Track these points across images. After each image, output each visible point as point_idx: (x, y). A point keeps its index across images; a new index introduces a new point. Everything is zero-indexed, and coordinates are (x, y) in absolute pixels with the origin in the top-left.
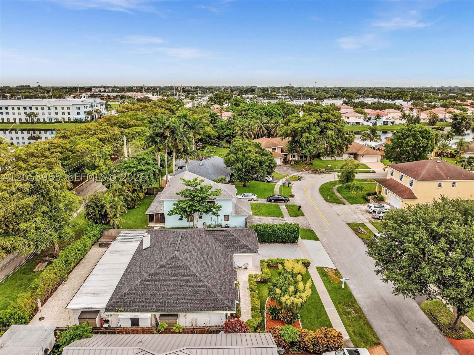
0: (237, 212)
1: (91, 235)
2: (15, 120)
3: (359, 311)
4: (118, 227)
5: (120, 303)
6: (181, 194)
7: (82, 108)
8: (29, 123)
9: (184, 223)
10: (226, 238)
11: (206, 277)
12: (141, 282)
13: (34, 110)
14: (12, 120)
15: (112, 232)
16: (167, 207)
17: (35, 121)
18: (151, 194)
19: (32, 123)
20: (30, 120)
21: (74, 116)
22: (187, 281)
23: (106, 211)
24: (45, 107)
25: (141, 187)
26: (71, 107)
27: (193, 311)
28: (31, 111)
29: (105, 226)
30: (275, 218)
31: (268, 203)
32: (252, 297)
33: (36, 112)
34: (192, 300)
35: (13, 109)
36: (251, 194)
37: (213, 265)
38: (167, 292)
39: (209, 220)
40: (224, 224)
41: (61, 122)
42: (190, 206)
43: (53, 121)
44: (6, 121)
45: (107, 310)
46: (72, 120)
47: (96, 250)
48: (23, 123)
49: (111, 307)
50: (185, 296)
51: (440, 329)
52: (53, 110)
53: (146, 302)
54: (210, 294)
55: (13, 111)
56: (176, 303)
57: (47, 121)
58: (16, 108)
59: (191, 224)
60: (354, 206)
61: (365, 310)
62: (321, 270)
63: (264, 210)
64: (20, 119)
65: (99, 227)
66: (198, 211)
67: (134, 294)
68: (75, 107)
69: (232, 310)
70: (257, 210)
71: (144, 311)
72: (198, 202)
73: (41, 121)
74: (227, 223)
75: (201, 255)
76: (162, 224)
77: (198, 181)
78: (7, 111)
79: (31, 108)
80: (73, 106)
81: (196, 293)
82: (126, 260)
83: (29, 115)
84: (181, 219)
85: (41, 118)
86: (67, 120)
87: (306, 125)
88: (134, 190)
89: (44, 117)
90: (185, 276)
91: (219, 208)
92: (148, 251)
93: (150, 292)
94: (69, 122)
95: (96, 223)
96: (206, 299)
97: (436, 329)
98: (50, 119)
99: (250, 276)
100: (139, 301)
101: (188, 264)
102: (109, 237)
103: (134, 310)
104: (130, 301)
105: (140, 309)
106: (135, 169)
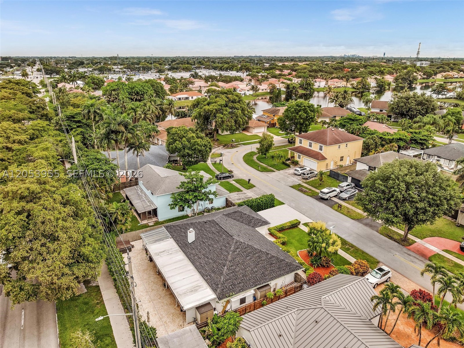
0: (220, 194)
3: (353, 246)
5: (225, 290)
10: (242, 217)
12: (228, 269)
22: (259, 257)
27: (279, 277)
30: (237, 192)
34: (273, 270)
38: (252, 270)
49: (221, 296)
50: (266, 269)
51: (399, 243)
53: (243, 282)
54: (281, 261)
56: (264, 276)
60: (281, 172)
61: (354, 244)
62: (308, 226)
67: (230, 279)
69: (302, 268)
71: (247, 289)
76: (154, 219)
81: (272, 264)
87: (219, 107)
90: (255, 254)
93: (240, 274)
96: (281, 266)
97: (396, 244)
100: (238, 284)
101: (250, 244)
103: (240, 291)
104: (231, 285)
105: (243, 290)
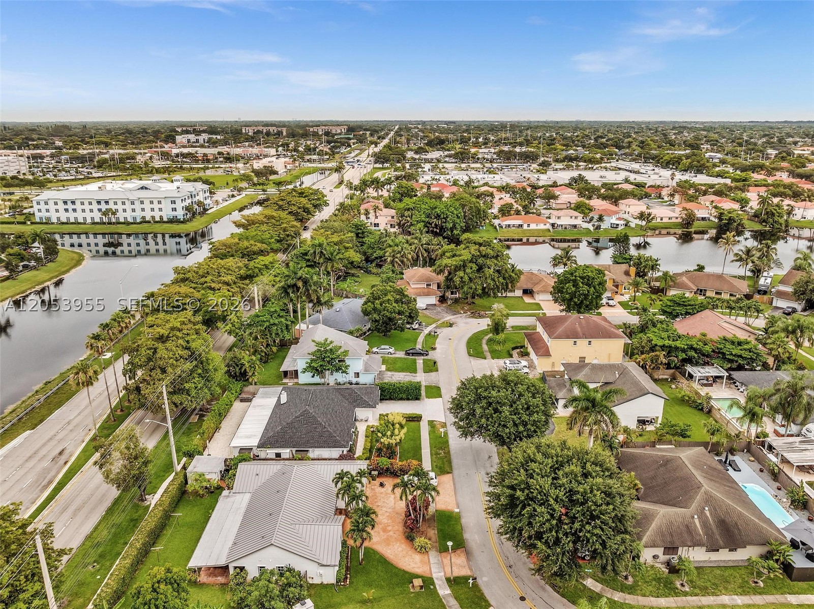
0: (367, 370)
1: (234, 392)
2: (85, 219)
4: (255, 384)
5: (267, 443)
6: (313, 354)
7: (178, 201)
8: (104, 223)
9: (317, 379)
10: (350, 395)
11: (329, 425)
12: (281, 429)
13: (111, 206)
14: (81, 220)
15: (251, 388)
16: (301, 365)
17: (114, 220)
18: (285, 346)
19: (110, 223)
20: (105, 220)
21: (167, 214)
22: (316, 428)
23: (245, 370)
24: (127, 202)
25: (274, 341)
26: (163, 201)
27: (319, 448)
28: (108, 207)
29: (244, 383)
30: (408, 374)
31: (406, 357)
32: (366, 441)
33: (114, 207)
34: (318, 441)
35: (82, 203)
36: (387, 347)
37: (336, 417)
38: (301, 436)
39: (340, 377)
40: (354, 380)
41: (149, 222)
42: (321, 365)
43: (138, 220)
44: (72, 220)
45: (258, 447)
46: (165, 219)
47: (238, 406)
48: (97, 223)
49: (262, 445)
50: (313, 437)
52: (138, 206)
53: (285, 442)
54: (332, 437)
55: (83, 207)
56: (307, 443)
57: (130, 220)
58: (86, 203)
59: (323, 380)
60: (494, 361)
61: (452, 452)
62: (431, 423)
63: (399, 365)
64: (92, 219)
65: (240, 384)
66: (329, 370)
67: (277, 437)
68: (169, 200)
69: (346, 448)
70: (392, 365)
71: (284, 448)
72: (328, 362)
73: (122, 220)
74: (357, 379)
75: (327, 409)
76: (296, 380)
77: (328, 342)
78: (74, 207)
79: (107, 202)
80: (166, 199)
81: (322, 436)
82: (268, 413)
83: (105, 213)
84: (313, 377)
85: (121, 216)
86: (158, 219)
88: (268, 345)
89: (125, 215)
90: (314, 425)
91: (347, 367)
92: (285, 405)
93: (288, 436)
94: (161, 221)
95: (237, 380)
96: (329, 440)
98: (135, 218)
99: (368, 426)
100: (281, 442)
101: (316, 416)
102: (248, 393)
103: (278, 447)
104: (274, 441)
105: (281, 447)
106: (268, 324)
